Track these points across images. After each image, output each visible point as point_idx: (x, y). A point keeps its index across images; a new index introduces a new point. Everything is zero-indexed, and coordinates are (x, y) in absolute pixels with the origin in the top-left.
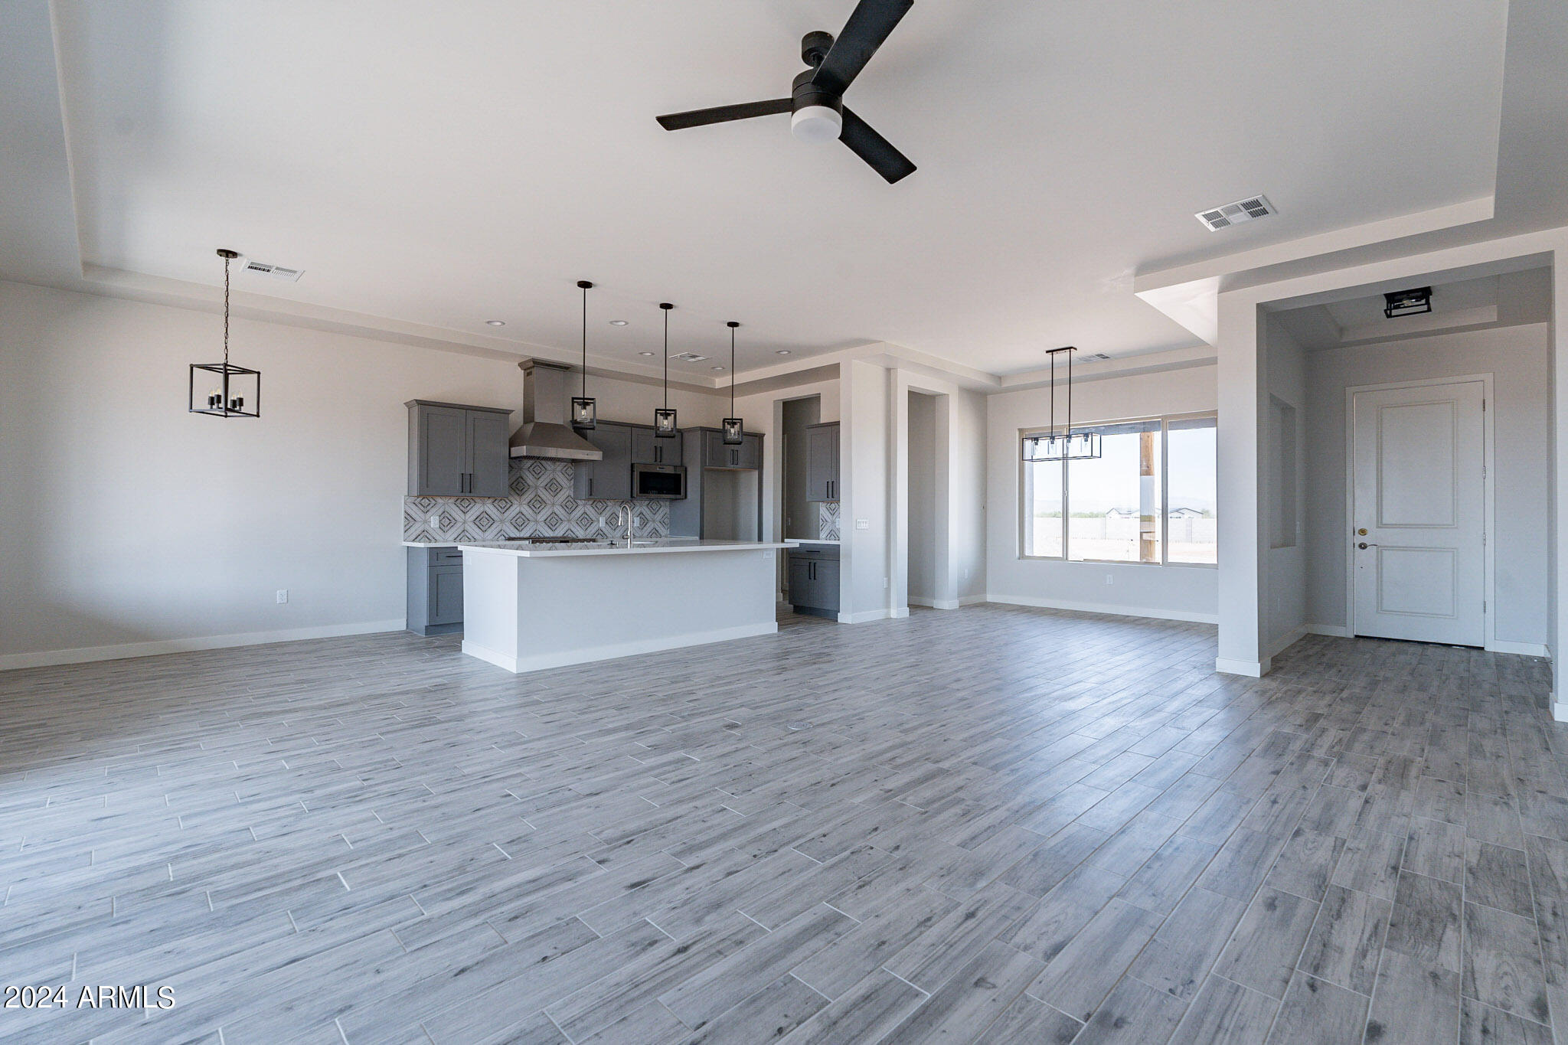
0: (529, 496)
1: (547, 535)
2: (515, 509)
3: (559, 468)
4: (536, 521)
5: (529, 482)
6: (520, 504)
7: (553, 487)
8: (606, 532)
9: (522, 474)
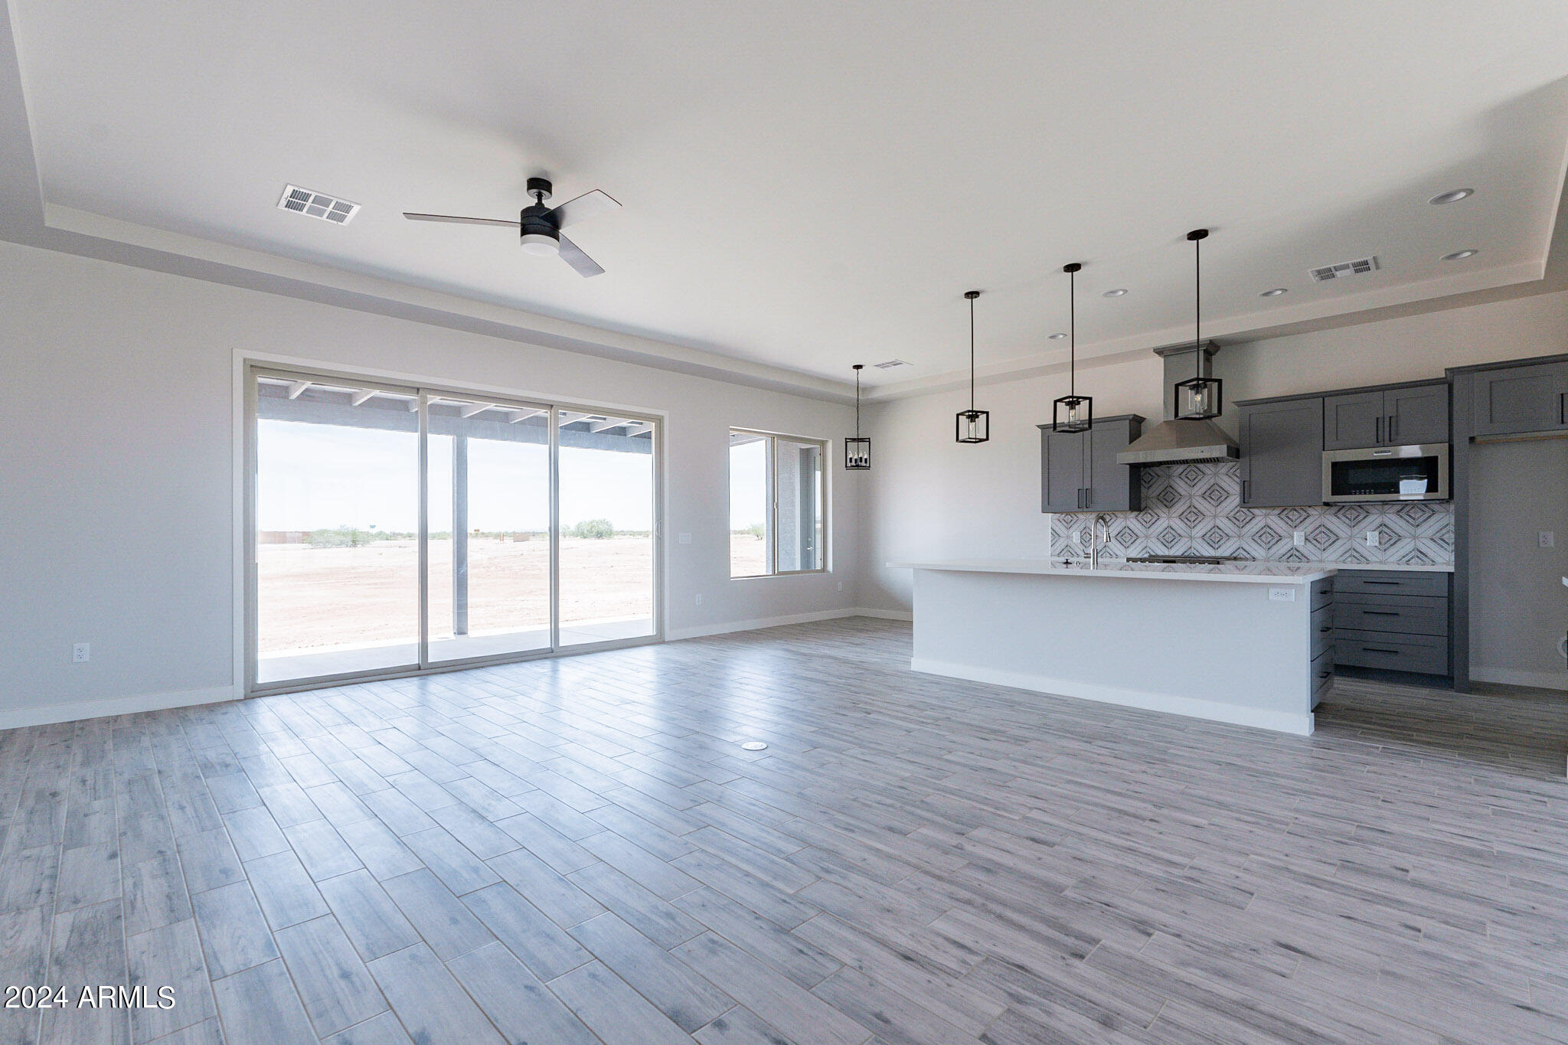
0: (1180, 507)
1: (1206, 554)
2: (1162, 524)
3: (1224, 470)
4: (1191, 538)
5: (1180, 490)
6: (1169, 518)
7: (1215, 494)
8: (1306, 553)
9: (1172, 483)
